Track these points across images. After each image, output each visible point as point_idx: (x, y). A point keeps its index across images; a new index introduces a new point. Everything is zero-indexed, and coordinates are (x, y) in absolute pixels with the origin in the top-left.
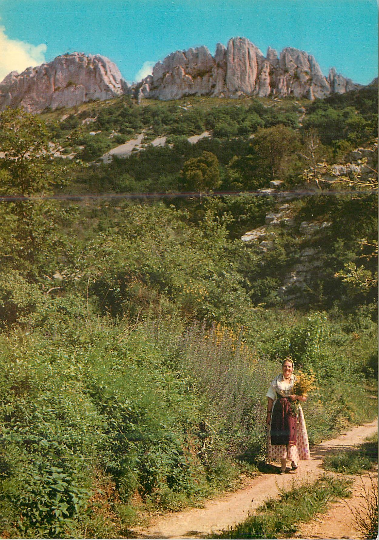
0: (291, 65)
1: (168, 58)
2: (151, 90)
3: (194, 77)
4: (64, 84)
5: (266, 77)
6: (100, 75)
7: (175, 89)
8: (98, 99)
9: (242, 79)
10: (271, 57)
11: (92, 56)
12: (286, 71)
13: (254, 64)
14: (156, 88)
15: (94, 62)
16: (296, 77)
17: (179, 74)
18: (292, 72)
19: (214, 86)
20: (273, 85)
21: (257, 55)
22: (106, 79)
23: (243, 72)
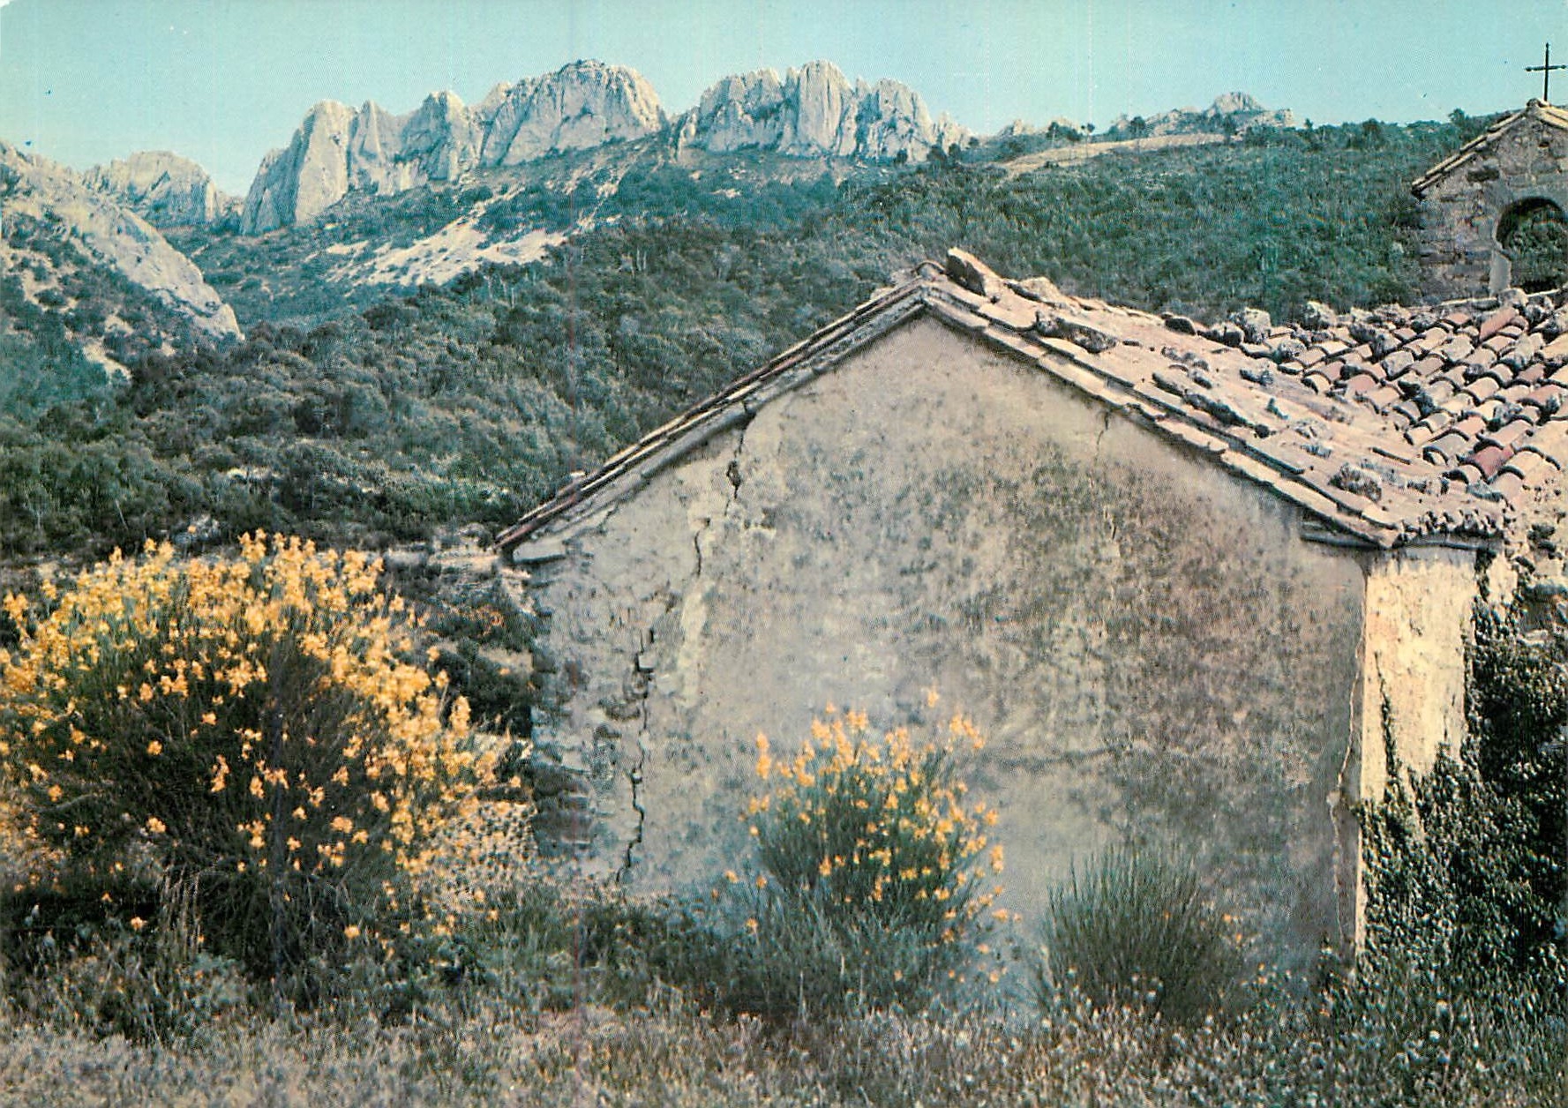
0: (886, 109)
1: (723, 83)
2: (698, 132)
3: (756, 119)
4: (578, 112)
5: (852, 126)
6: (627, 103)
7: (730, 134)
8: (623, 139)
9: (818, 127)
10: (861, 93)
11: (614, 68)
12: (879, 117)
13: (836, 104)
14: (705, 129)
15: (618, 79)
16: (892, 126)
17: (735, 113)
18: (886, 118)
19: (780, 135)
20: (860, 136)
21: (841, 88)
22: (634, 107)
23: (820, 116)
